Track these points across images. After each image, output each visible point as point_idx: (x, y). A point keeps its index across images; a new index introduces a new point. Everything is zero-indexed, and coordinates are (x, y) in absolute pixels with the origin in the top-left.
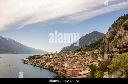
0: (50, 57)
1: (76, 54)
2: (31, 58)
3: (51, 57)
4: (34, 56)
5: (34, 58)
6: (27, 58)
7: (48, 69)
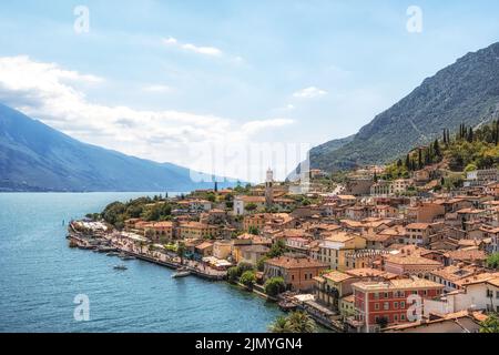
0: (230, 205)
1: (399, 186)
2: (115, 216)
3: (239, 205)
4: (133, 203)
5: (137, 215)
6: (93, 218)
7: (224, 278)
